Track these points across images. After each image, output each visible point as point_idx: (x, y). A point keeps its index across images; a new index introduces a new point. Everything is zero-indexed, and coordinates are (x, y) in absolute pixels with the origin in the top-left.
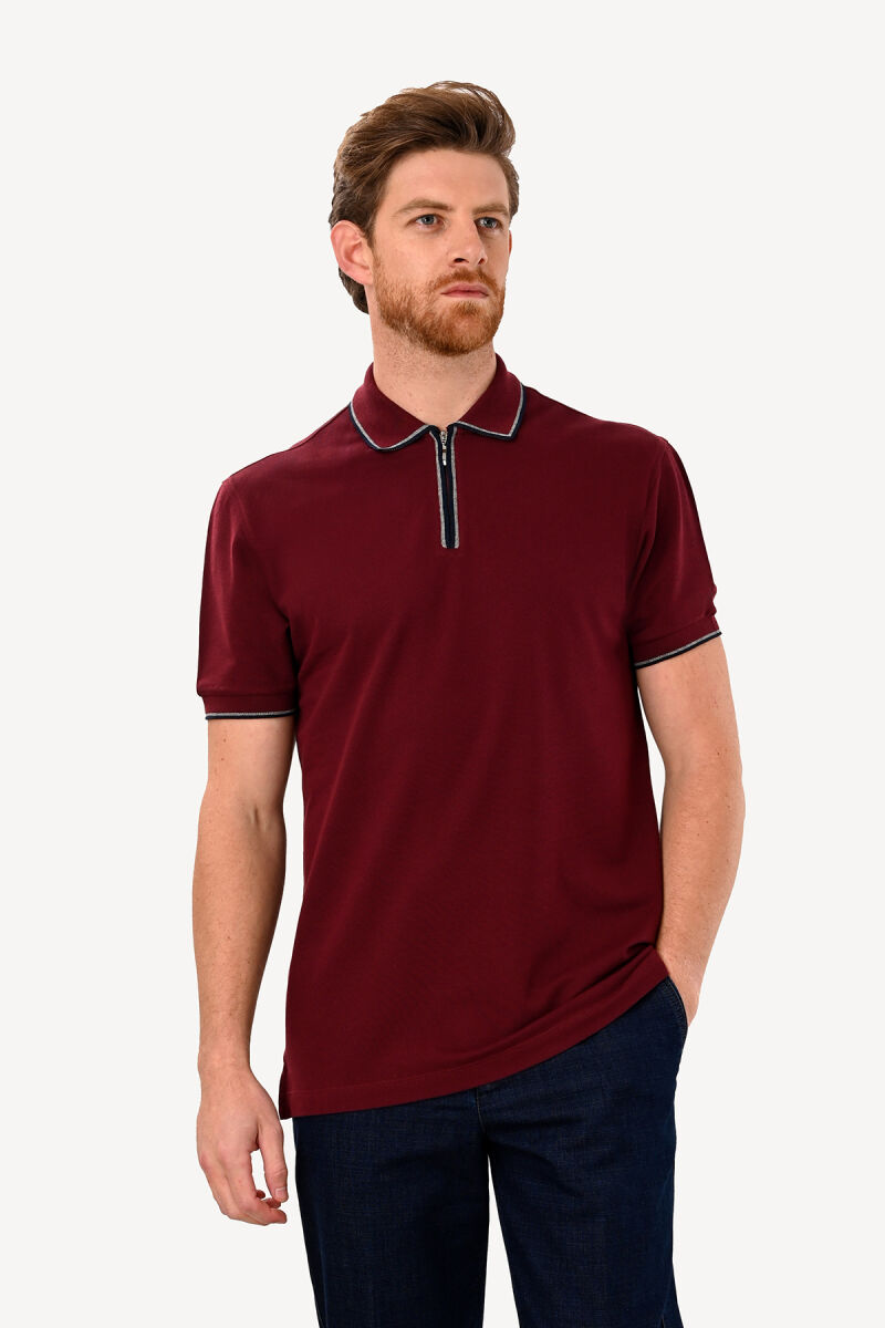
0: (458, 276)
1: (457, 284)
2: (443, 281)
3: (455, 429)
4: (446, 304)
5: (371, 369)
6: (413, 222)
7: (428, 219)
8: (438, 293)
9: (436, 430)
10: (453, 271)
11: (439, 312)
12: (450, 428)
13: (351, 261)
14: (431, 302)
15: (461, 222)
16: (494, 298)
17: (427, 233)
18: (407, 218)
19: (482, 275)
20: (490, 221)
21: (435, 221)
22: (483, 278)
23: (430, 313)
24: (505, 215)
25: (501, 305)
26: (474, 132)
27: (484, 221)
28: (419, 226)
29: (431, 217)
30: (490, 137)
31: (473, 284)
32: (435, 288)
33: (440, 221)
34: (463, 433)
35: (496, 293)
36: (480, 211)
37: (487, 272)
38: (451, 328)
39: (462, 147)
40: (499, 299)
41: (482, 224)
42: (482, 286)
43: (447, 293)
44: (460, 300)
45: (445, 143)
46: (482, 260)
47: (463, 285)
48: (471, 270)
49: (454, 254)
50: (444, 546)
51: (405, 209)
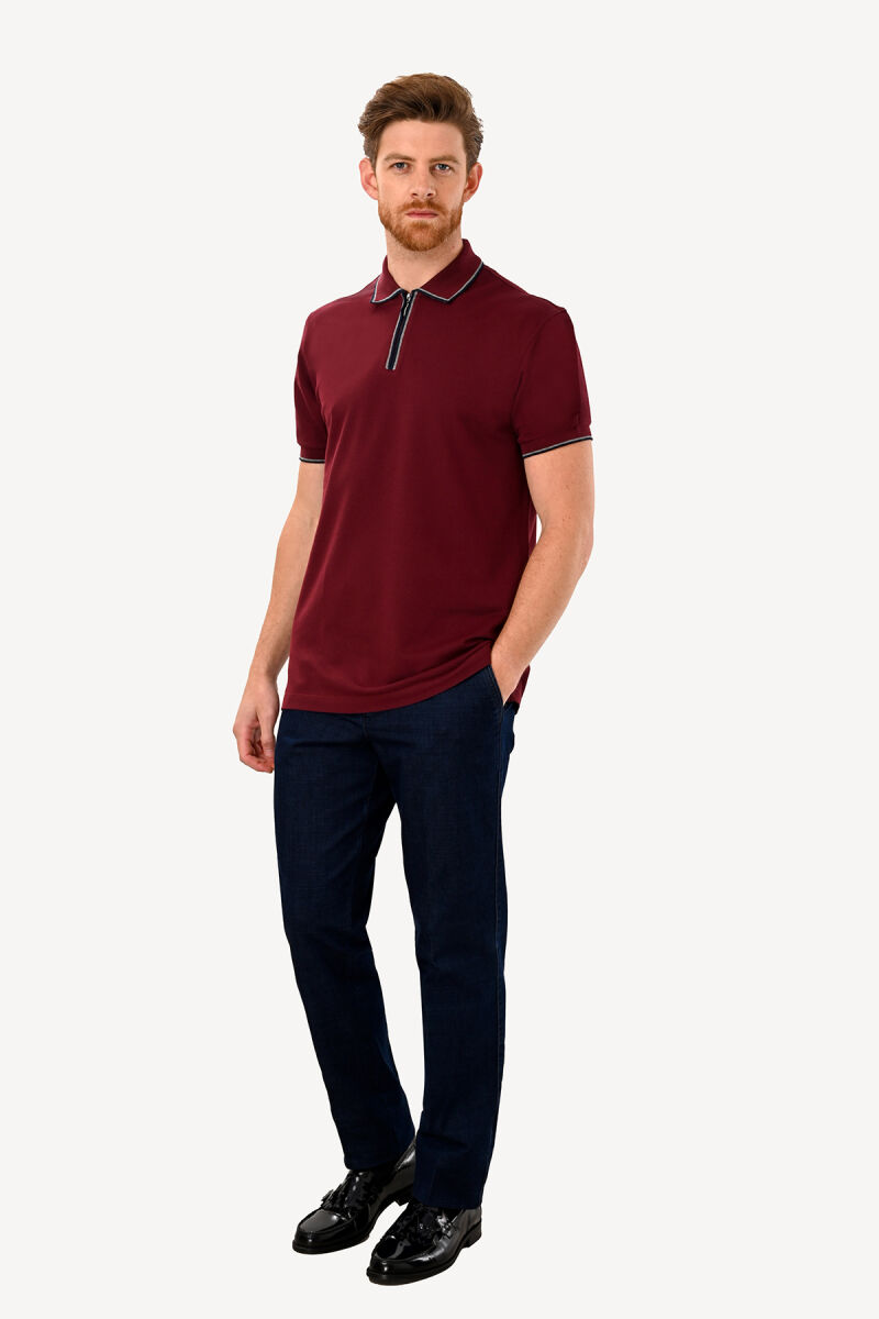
0: (414, 205)
1: (413, 209)
2: (406, 207)
3: (416, 293)
4: (408, 221)
5: (386, 259)
6: (392, 166)
7: (400, 165)
8: (403, 214)
9: (405, 293)
10: (412, 200)
11: (403, 226)
12: (413, 291)
13: (369, 184)
14: (400, 220)
15: (421, 167)
16: (443, 217)
17: (399, 174)
18: (388, 164)
19: (430, 203)
20: (444, 166)
21: (406, 165)
22: (432, 205)
23: (399, 226)
24: (455, 161)
25: (452, 220)
26: (431, 110)
27: (439, 166)
28: (396, 169)
29: (403, 164)
30: (444, 112)
31: (424, 210)
32: (402, 210)
33: (409, 166)
34: (420, 295)
35: (444, 213)
36: (436, 160)
37: (436, 201)
38: (409, 237)
39: (426, 119)
40: (449, 217)
41: (437, 168)
42: (432, 210)
43: (409, 214)
44: (415, 219)
45: (413, 116)
46: (429, 195)
47: (418, 210)
48: (422, 201)
49: (413, 191)
50: (387, 367)
51: (387, 159)
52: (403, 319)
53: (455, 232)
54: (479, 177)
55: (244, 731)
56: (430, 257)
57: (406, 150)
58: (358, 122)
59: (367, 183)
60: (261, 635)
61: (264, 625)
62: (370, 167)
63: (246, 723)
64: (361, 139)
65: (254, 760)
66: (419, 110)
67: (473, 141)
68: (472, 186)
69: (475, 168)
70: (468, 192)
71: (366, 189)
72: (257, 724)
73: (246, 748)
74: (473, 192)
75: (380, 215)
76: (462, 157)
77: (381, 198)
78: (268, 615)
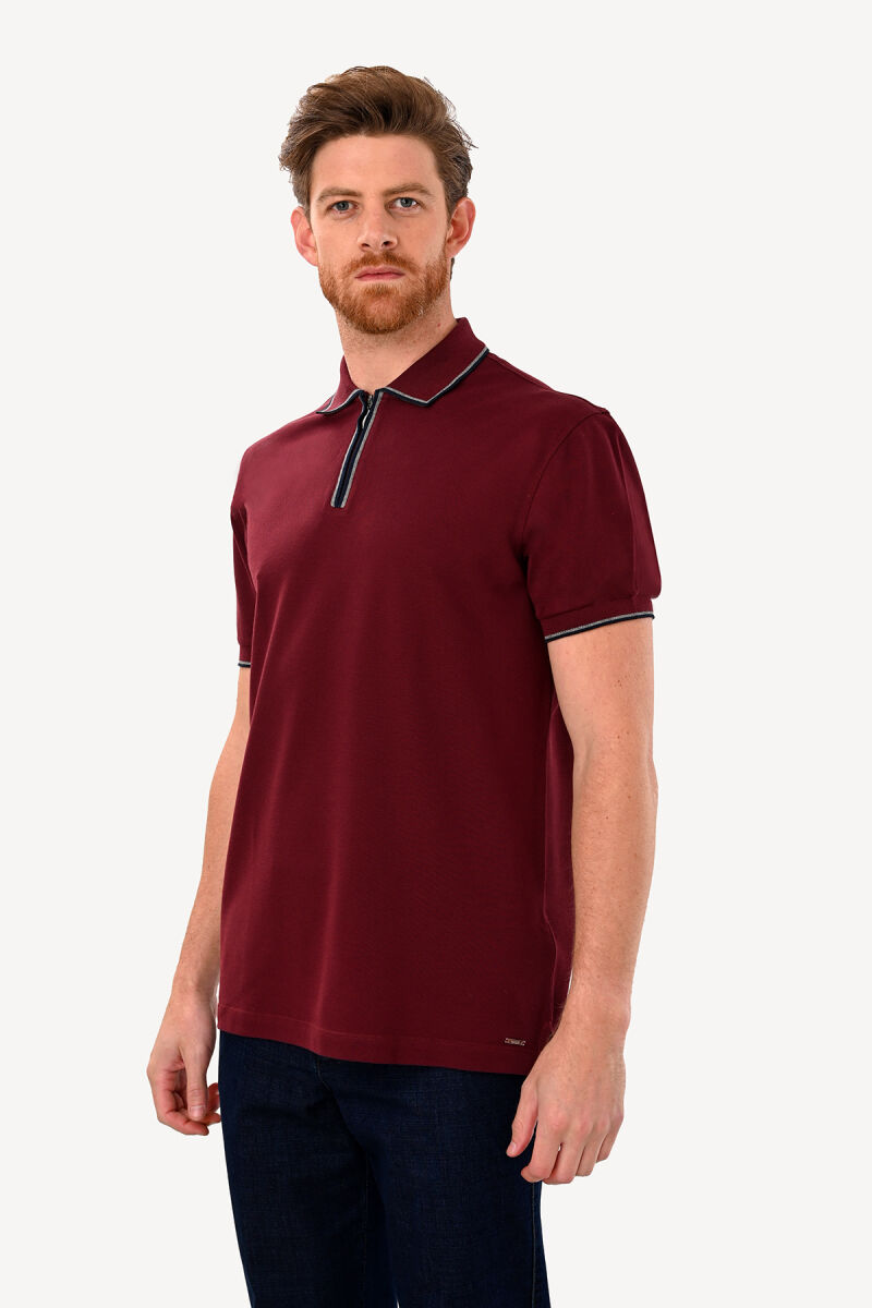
0: (365, 261)
1: (364, 268)
2: (355, 265)
3: (381, 394)
4: (360, 286)
5: (344, 360)
6: (330, 208)
7: (342, 205)
8: (351, 278)
9: (364, 394)
10: (362, 255)
11: (354, 295)
12: (377, 392)
14: (347, 287)
15: (372, 204)
16: (411, 276)
17: (341, 221)
18: (324, 207)
19: (389, 257)
20: (407, 201)
21: (350, 206)
22: (391, 259)
23: (347, 297)
24: (424, 191)
25: (428, 281)
26: (378, 115)
27: (400, 200)
28: (336, 213)
29: (345, 204)
30: (398, 119)
31: (381, 266)
32: (349, 272)
33: (355, 205)
34: (388, 397)
35: (413, 270)
36: (392, 192)
37: (398, 253)
38: (363, 310)
39: (372, 132)
40: (422, 276)
41: (399, 204)
42: (394, 267)
43: (360, 277)
44: (370, 283)
45: (353, 128)
46: (386, 243)
47: (372, 268)
48: (377, 253)
49: (361, 240)
50: (332, 505)
51: (322, 198)
52: (361, 432)
53: (439, 302)
54: (471, 220)
55: (161, 1076)
56: (401, 341)
57: (348, 181)
58: (278, 151)
59: (304, 244)
60: (189, 928)
61: (193, 913)
62: (305, 220)
63: (166, 1064)
64: (286, 176)
65: (179, 1119)
66: (362, 120)
67: (453, 161)
68: (459, 233)
69: (462, 204)
70: (455, 242)
71: (302, 252)
72: (179, 1067)
73: (166, 1102)
74: (463, 242)
75: (322, 285)
76: (436, 186)
77: (321, 260)
78: (198, 896)
